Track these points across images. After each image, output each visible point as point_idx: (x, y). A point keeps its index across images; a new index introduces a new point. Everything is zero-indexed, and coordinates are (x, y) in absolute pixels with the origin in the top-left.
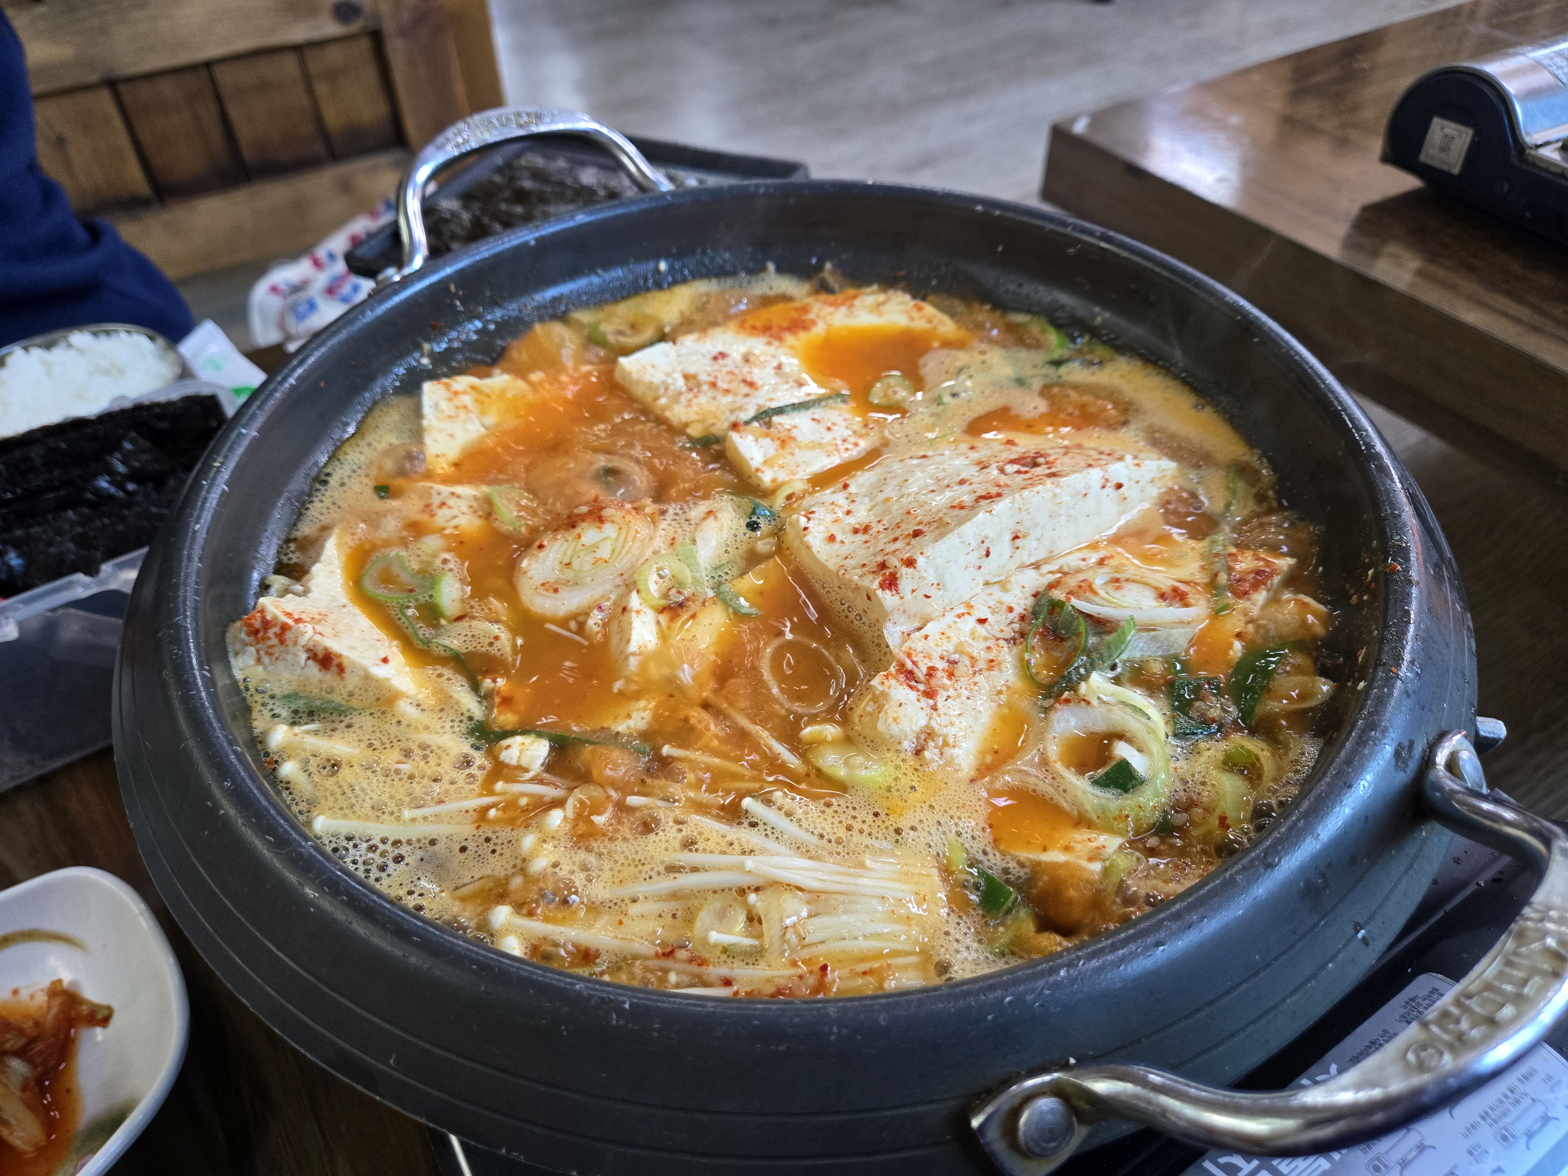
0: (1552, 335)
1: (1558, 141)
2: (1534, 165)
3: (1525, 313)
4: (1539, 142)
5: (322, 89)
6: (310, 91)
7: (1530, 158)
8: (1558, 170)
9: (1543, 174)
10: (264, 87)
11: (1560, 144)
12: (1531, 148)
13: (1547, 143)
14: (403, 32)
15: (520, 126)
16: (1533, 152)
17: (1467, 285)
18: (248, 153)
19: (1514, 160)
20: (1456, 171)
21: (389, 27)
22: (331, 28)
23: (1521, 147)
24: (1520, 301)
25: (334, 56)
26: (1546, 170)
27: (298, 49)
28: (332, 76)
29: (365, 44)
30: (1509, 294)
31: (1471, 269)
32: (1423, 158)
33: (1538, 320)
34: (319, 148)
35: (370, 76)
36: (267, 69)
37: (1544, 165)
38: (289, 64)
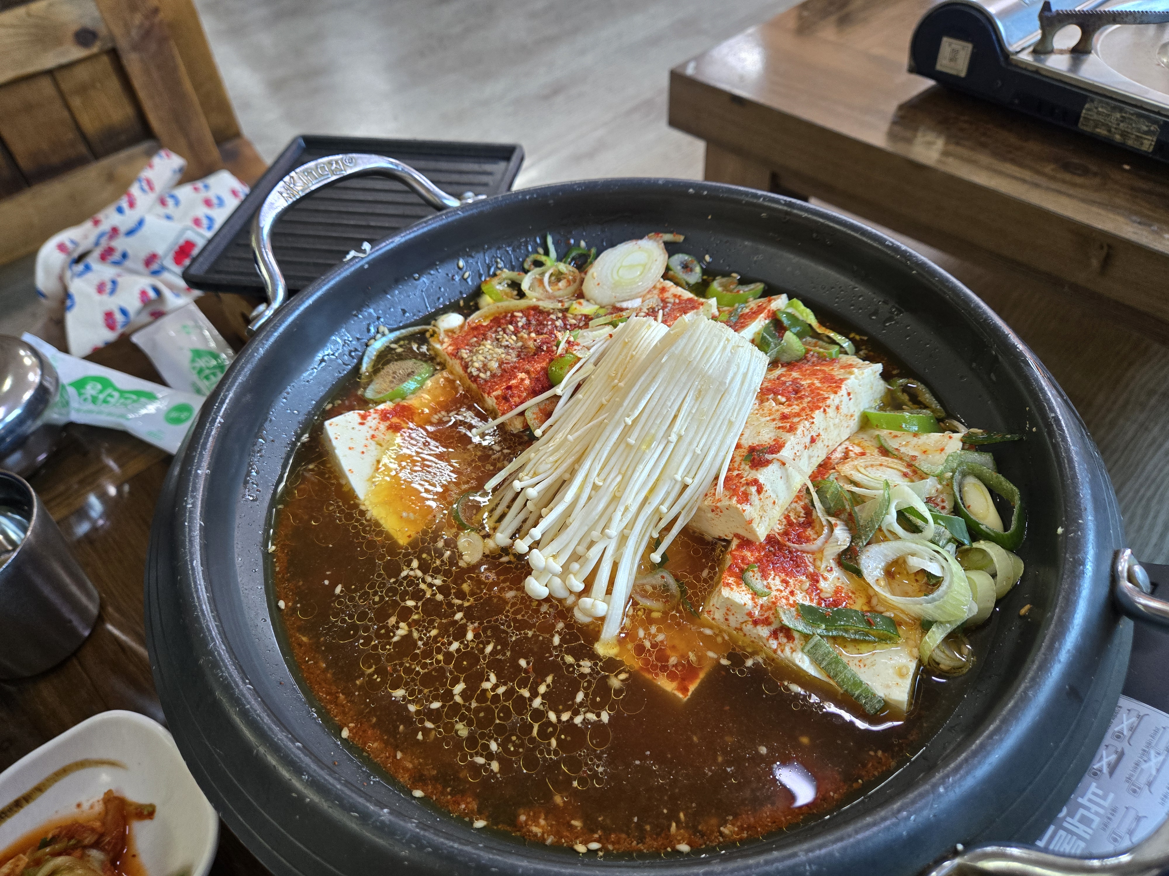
0: (1048, 189)
1: (1029, 46)
2: (1016, 66)
3: (1027, 175)
4: (1018, 49)
5: (76, 102)
6: (68, 107)
7: (1014, 62)
8: (1034, 69)
9: (1024, 72)
10: (28, 108)
11: (1031, 49)
12: (1013, 54)
13: (1023, 49)
14: (135, 47)
15: (333, 173)
16: (1014, 57)
17: (984, 158)
18: (24, 162)
19: (1003, 64)
20: (963, 74)
21: (123, 44)
22: (77, 53)
23: (1006, 55)
24: (1021, 165)
25: (82, 74)
26: (1025, 69)
27: (50, 73)
28: (83, 89)
29: (105, 59)
30: (1013, 161)
31: (984, 145)
32: (939, 67)
33: (1037, 179)
34: (82, 149)
35: (114, 84)
36: (26, 92)
37: (1024, 66)
38: (46, 86)
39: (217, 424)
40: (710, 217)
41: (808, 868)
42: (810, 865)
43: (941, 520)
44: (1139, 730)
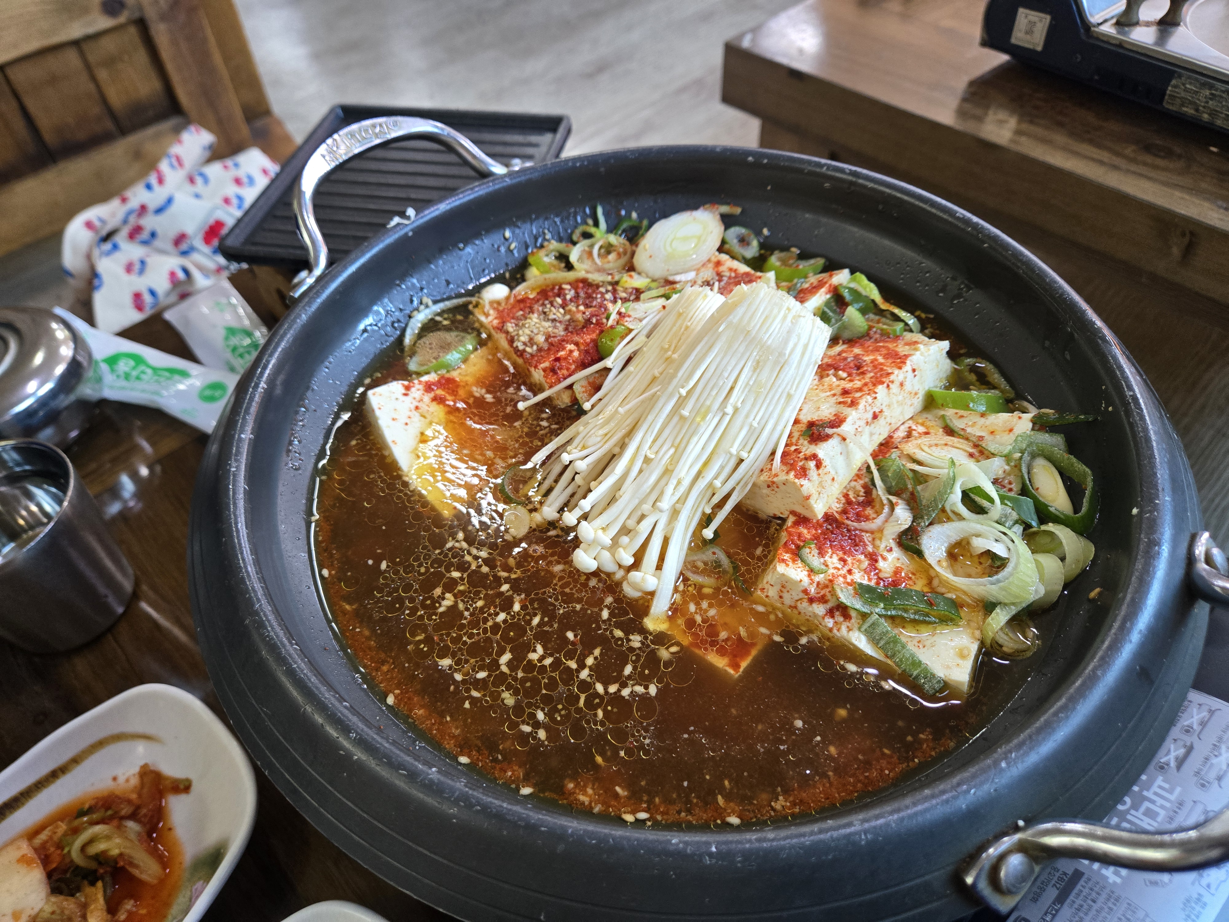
0: (1128, 171)
1: (1112, 18)
2: (1098, 39)
3: (1105, 156)
4: (1100, 21)
5: (102, 75)
6: (93, 78)
7: (1095, 35)
8: (1118, 43)
9: (1106, 46)
10: (53, 80)
11: (1114, 21)
12: (1094, 26)
13: (1105, 21)
14: (163, 17)
15: (377, 136)
16: (1096, 29)
17: (1060, 138)
18: (49, 137)
19: (1084, 37)
20: (1039, 48)
21: (151, 14)
22: (104, 23)
23: (1087, 26)
24: (1099, 146)
25: (108, 45)
26: (1108, 43)
27: (76, 43)
28: (110, 62)
29: (133, 30)
30: (1091, 142)
31: (1060, 125)
32: (1013, 41)
33: (1117, 161)
34: (109, 125)
35: (141, 57)
36: (52, 63)
37: (1105, 39)
38: (72, 57)
39: (260, 390)
40: (769, 188)
41: (863, 837)
42: (865, 834)
43: (1008, 500)
44: (1209, 724)
